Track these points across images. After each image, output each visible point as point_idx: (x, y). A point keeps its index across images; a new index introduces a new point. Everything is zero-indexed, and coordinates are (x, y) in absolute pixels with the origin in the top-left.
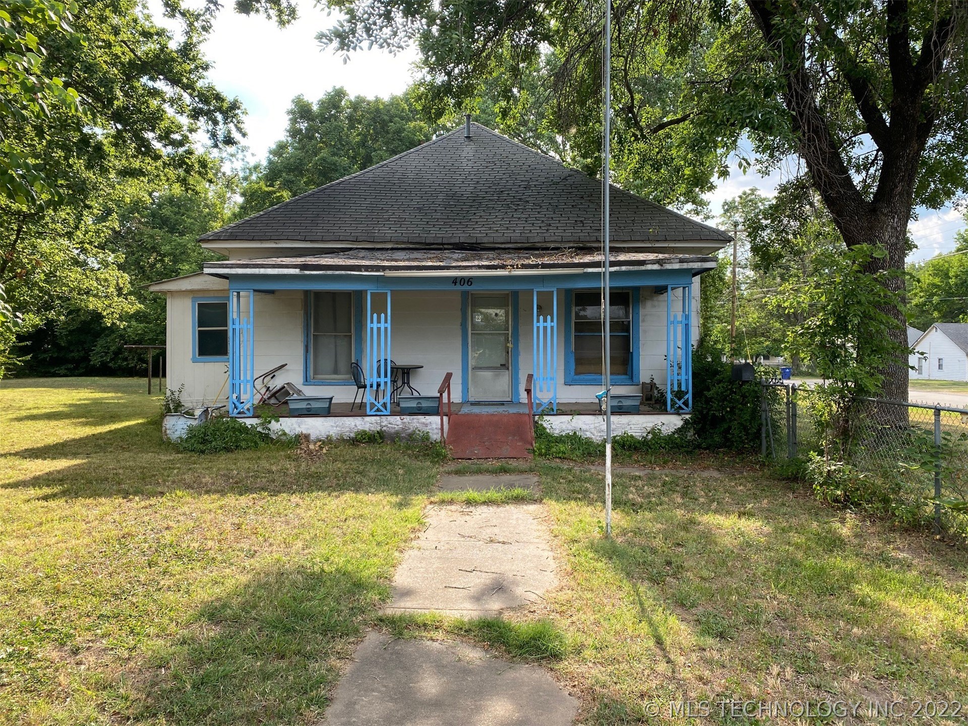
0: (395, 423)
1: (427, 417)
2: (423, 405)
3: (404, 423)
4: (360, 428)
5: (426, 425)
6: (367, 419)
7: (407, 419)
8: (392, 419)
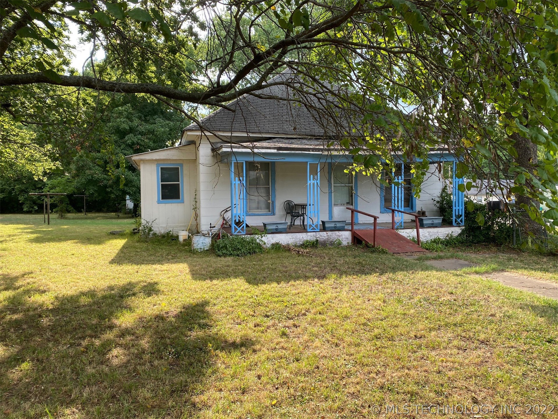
0: (323, 236)
1: (340, 232)
2: (338, 225)
3: (328, 236)
4: (305, 239)
5: (339, 236)
6: (309, 234)
7: (330, 233)
8: (322, 233)
